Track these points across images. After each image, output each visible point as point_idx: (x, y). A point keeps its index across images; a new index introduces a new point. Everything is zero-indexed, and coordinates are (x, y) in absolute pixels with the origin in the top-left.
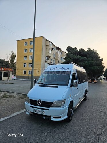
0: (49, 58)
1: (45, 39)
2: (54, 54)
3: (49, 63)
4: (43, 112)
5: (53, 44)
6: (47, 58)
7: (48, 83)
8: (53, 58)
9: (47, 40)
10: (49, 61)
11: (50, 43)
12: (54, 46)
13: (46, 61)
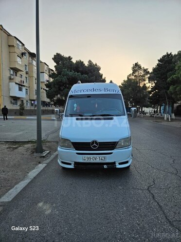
0: (16, 73)
1: (5, 32)
2: (26, 66)
3: (17, 82)
4: (103, 158)
5: (24, 45)
6: (12, 73)
7: (91, 114)
8: (24, 72)
9: (9, 35)
10: (18, 79)
11: (18, 42)
12: (25, 49)
13: (10, 79)
